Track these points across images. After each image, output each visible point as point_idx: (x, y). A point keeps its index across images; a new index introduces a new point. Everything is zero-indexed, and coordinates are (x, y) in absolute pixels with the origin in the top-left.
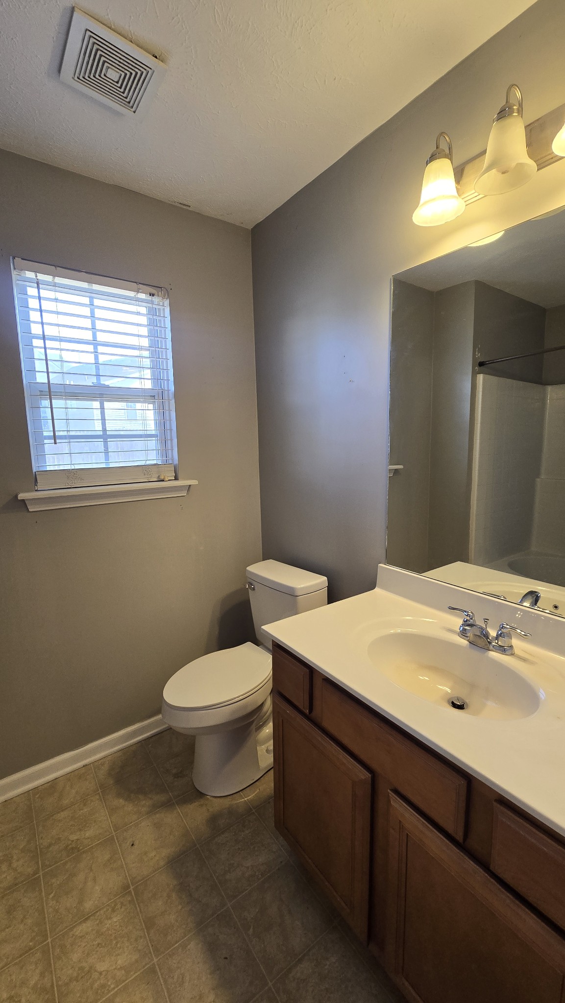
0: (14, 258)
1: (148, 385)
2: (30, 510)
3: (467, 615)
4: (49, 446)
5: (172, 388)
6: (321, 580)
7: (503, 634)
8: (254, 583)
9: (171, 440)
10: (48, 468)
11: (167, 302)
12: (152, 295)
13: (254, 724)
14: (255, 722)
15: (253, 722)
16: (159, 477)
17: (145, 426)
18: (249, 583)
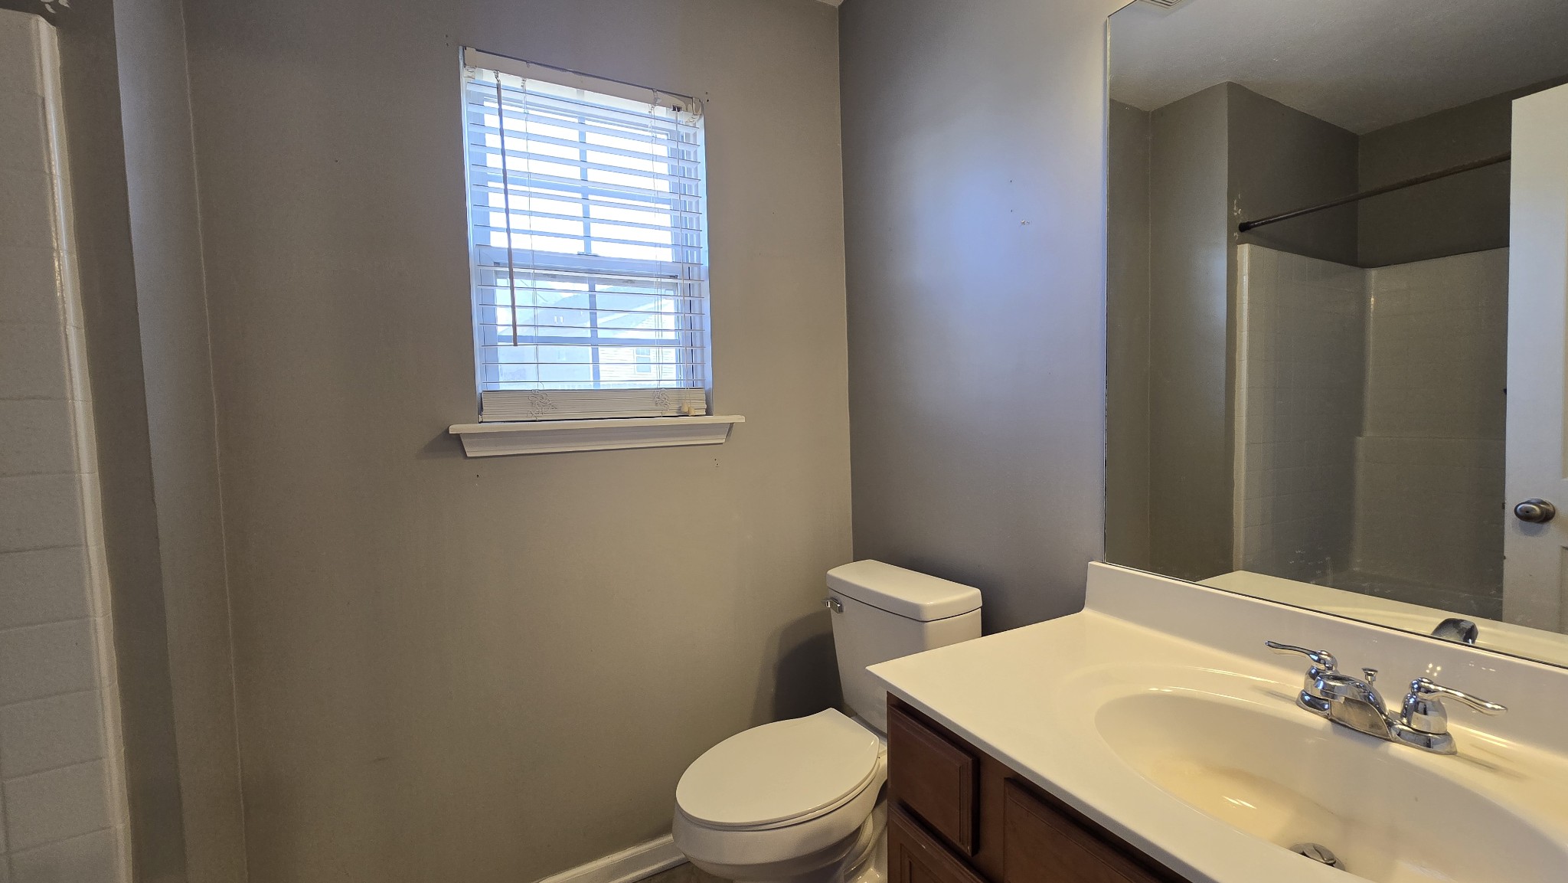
0: (465, 48)
1: (666, 256)
2: (468, 455)
3: (1319, 661)
4: (505, 352)
5: (705, 262)
6: (971, 595)
7: (1421, 706)
8: (842, 598)
9: (702, 347)
10: (503, 387)
11: (700, 123)
12: (677, 109)
13: (842, 869)
14: (844, 865)
15: (840, 863)
16: (680, 409)
17: (660, 323)
18: (832, 598)
